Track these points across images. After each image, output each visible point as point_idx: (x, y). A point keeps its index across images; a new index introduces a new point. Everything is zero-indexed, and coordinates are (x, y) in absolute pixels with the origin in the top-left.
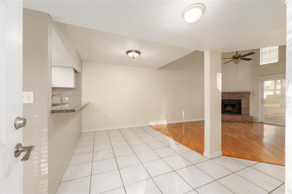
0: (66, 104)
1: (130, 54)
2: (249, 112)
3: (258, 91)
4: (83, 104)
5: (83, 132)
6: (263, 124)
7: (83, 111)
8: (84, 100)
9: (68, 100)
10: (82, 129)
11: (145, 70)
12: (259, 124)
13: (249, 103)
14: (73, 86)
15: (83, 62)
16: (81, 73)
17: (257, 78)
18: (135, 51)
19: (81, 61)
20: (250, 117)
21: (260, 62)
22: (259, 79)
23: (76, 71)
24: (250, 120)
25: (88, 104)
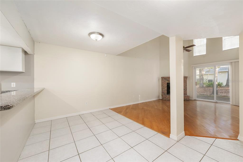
0: (12, 91)
1: (93, 36)
2: (187, 92)
3: (193, 76)
4: (36, 90)
5: (36, 122)
6: (196, 101)
7: (36, 99)
8: (37, 86)
9: (15, 86)
10: (35, 119)
11: (106, 55)
12: (194, 101)
13: (187, 85)
14: (21, 69)
15: (35, 43)
16: (33, 55)
17: (192, 66)
18: (98, 33)
19: (33, 42)
20: (188, 96)
21: (194, 54)
22: (193, 67)
23: (26, 51)
24: (188, 99)
25: (42, 91)
